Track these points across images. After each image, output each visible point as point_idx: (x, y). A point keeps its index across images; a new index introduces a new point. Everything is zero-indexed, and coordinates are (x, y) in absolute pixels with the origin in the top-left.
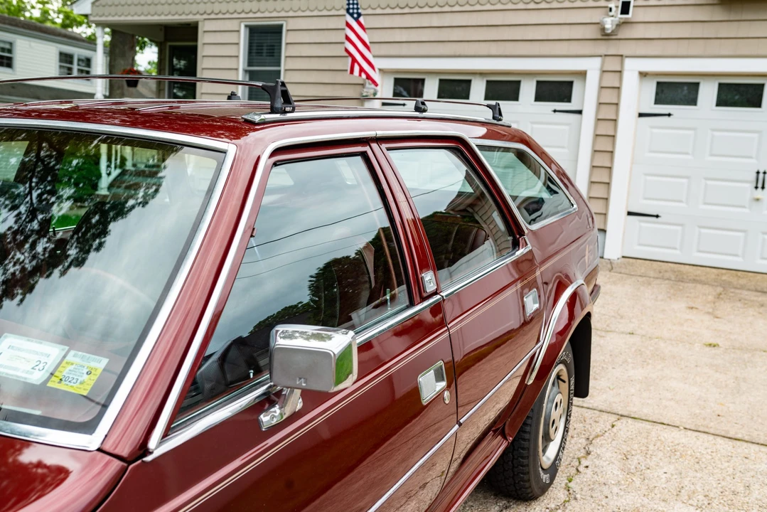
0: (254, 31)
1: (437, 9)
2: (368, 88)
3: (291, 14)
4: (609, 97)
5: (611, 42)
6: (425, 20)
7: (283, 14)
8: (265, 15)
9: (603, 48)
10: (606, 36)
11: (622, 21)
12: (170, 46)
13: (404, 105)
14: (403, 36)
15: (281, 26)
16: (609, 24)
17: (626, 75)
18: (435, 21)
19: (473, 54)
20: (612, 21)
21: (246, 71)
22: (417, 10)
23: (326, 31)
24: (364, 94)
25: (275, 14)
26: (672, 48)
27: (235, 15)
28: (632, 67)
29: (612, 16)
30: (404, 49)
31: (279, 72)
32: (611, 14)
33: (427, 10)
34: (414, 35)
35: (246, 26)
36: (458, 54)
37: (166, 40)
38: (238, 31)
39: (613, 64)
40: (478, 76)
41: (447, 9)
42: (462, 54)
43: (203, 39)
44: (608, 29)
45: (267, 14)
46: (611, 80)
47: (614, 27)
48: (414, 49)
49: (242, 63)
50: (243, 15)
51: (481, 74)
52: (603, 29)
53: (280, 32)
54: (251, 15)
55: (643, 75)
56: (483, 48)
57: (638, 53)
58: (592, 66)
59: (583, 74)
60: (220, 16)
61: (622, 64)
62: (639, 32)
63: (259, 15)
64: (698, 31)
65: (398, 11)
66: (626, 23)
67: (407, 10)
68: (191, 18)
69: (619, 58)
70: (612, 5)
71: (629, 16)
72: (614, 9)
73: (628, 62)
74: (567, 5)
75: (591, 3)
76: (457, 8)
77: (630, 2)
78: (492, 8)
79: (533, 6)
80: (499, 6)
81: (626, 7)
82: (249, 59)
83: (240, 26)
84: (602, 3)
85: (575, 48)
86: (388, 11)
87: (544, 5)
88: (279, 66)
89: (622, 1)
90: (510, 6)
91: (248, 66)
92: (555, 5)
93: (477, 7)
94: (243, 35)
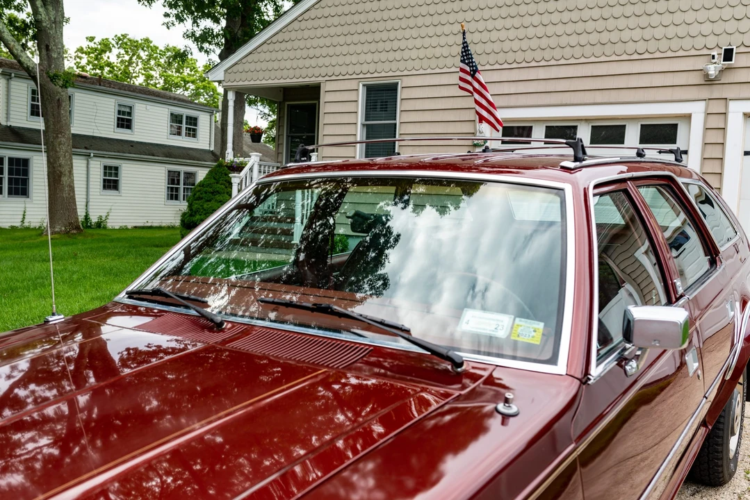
0: (371, 90)
1: (543, 63)
3: (406, 73)
4: (714, 137)
5: (714, 86)
6: (532, 74)
7: (398, 73)
8: (382, 75)
9: (705, 92)
10: (709, 81)
11: (725, 67)
12: (288, 105)
15: (396, 84)
16: (712, 70)
17: (730, 116)
18: (542, 73)
19: (579, 102)
20: (715, 67)
21: (364, 125)
22: (524, 65)
23: (438, 87)
24: (475, 143)
25: (390, 74)
27: (354, 76)
28: (737, 109)
29: (715, 63)
30: (513, 100)
31: (395, 125)
32: (714, 61)
33: (534, 64)
34: (521, 88)
35: (364, 85)
36: (564, 103)
37: (285, 100)
38: (357, 90)
39: (717, 107)
40: (583, 122)
41: (553, 62)
42: (568, 102)
43: (324, 97)
44: (712, 75)
45: (383, 74)
46: (715, 122)
47: (717, 73)
48: (522, 100)
49: (360, 118)
50: (361, 76)
51: (587, 120)
52: (707, 75)
53: (396, 90)
54: (368, 75)
55: (748, 116)
56: (589, 97)
57: (742, 96)
58: (697, 110)
59: (688, 117)
60: (341, 77)
61: (726, 107)
62: (742, 76)
63: (376, 75)
65: (506, 66)
66: (728, 69)
67: (514, 65)
68: (313, 80)
69: (724, 101)
70: (715, 53)
71: (733, 62)
72: (716, 57)
73: (732, 105)
74: (669, 54)
75: (693, 52)
76: (563, 62)
77: (733, 49)
78: (597, 60)
79: (636, 56)
80: (603, 58)
81: (728, 55)
82: (366, 114)
83: (359, 85)
84: (705, 52)
85: (679, 94)
86: (497, 66)
87: (646, 56)
88: (395, 120)
89: (724, 48)
90: (614, 58)
91: (366, 120)
92: (658, 55)
93: (583, 60)
94: (362, 93)
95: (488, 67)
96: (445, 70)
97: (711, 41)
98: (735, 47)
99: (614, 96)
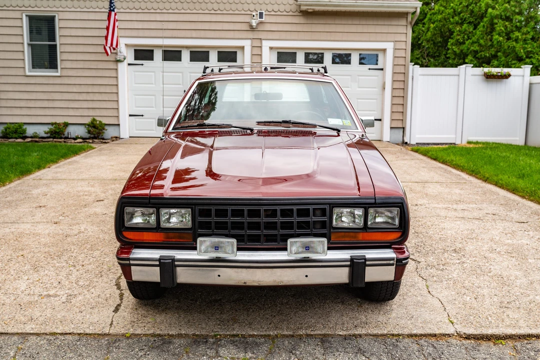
0: (33, 19)
1: (158, 11)
2: (120, 55)
3: (61, 9)
4: (256, 59)
5: (255, 32)
6: (153, 17)
7: (55, 9)
9: (251, 35)
10: (252, 29)
11: (259, 22)
13: (142, 65)
14: (140, 25)
15: (55, 16)
16: (254, 23)
17: (264, 48)
18: (159, 17)
19: (183, 36)
20: (256, 22)
21: (29, 45)
22: (146, 11)
23: (87, 21)
24: (118, 59)
25: (48, 9)
26: (283, 35)
27: (17, 8)
28: (266, 45)
30: (141, 33)
31: (56, 45)
32: (254, 18)
33: (152, 11)
34: (146, 25)
35: (26, 16)
36: (173, 36)
38: (21, 19)
39: (257, 43)
40: (185, 49)
41: (165, 11)
42: (176, 36)
44: (254, 26)
45: (42, 9)
46: (256, 51)
47: (256, 24)
48: (147, 33)
49: (26, 39)
50: (23, 8)
51: (187, 47)
52: (251, 26)
53: (54, 21)
54: (30, 9)
55: (271, 48)
56: (188, 34)
57: (269, 38)
58: (247, 44)
59: (243, 48)
61: (261, 43)
62: (268, 27)
63: (36, 9)
64: (294, 28)
65: (134, 11)
66: (261, 23)
67: (140, 11)
69: (260, 40)
70: (254, 14)
71: (263, 19)
72: (255, 16)
73: (264, 42)
74: (231, 12)
75: (243, 12)
76: (171, 11)
77: (262, 13)
78: (191, 12)
79: (213, 12)
80: (195, 11)
81: (261, 15)
82: (30, 37)
83: (22, 15)
84: (249, 12)
85: (237, 34)
86: (128, 10)
87: (219, 12)
88: (55, 41)
89: (259, 11)
90: (201, 11)
91: (31, 41)
92: (225, 12)
93: (183, 11)
94: (25, 21)
95: (122, 10)
96: (91, 10)
97: (252, 7)
98: (264, 12)
99: (202, 34)
